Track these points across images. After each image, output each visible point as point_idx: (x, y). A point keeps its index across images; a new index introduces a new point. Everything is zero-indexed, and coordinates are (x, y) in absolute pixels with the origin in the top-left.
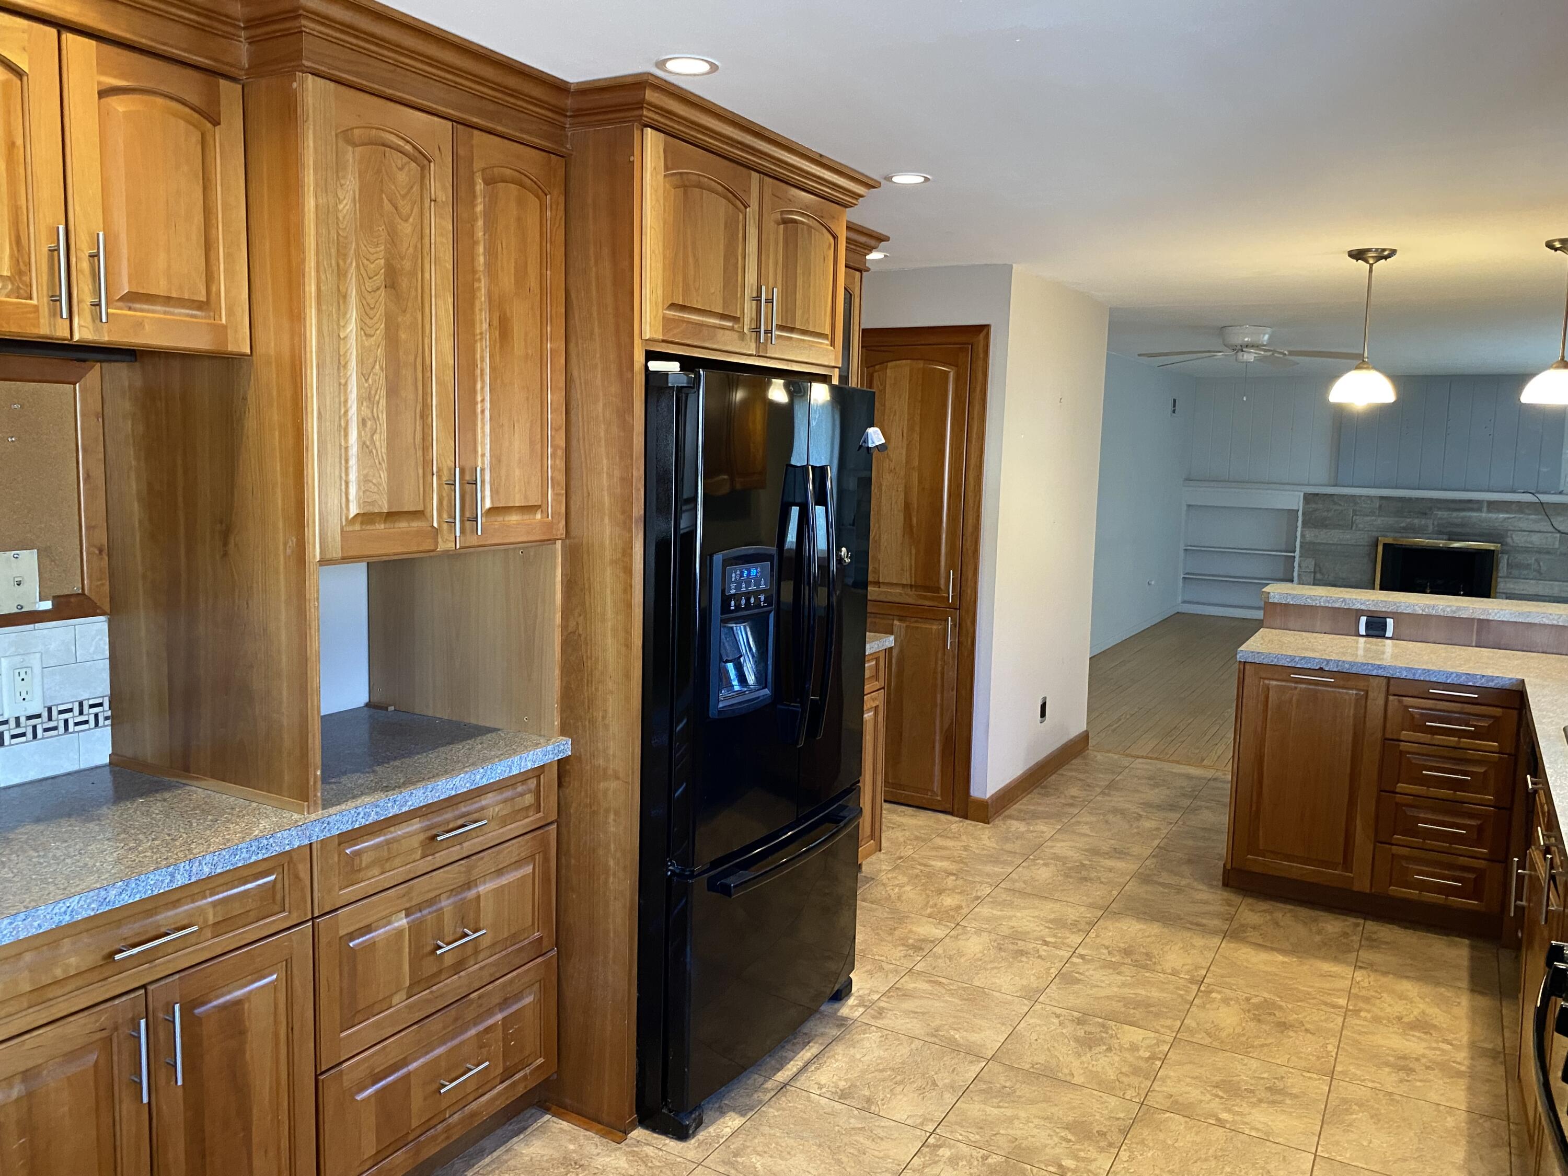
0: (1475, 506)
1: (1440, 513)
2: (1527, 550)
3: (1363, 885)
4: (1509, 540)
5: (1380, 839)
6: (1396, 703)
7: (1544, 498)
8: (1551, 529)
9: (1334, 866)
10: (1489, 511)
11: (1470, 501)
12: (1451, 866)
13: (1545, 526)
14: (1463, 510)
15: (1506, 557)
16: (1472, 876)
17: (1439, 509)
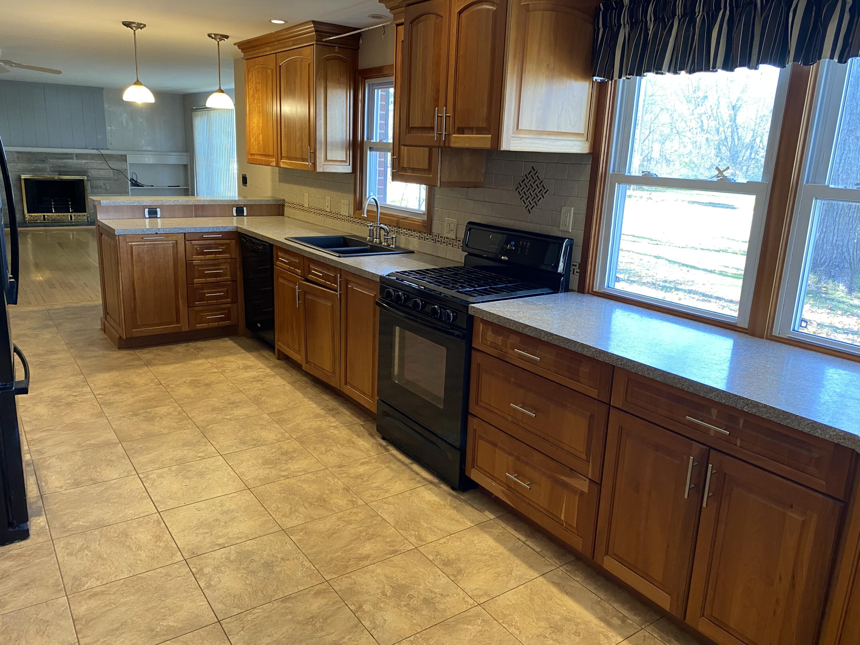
0: (70, 156)
1: (52, 160)
2: (99, 179)
3: (185, 328)
4: (89, 174)
5: (190, 305)
6: (190, 244)
7: (103, 152)
8: (108, 167)
9: (172, 323)
10: (77, 159)
11: (67, 154)
12: (218, 310)
13: (104, 166)
14: (64, 159)
15: (89, 182)
16: (227, 311)
17: (51, 158)
